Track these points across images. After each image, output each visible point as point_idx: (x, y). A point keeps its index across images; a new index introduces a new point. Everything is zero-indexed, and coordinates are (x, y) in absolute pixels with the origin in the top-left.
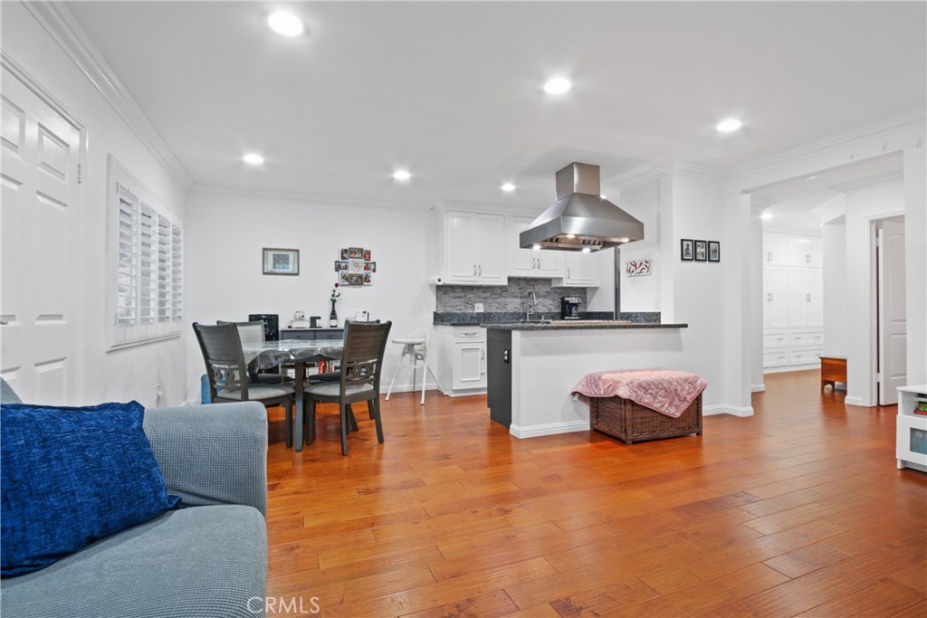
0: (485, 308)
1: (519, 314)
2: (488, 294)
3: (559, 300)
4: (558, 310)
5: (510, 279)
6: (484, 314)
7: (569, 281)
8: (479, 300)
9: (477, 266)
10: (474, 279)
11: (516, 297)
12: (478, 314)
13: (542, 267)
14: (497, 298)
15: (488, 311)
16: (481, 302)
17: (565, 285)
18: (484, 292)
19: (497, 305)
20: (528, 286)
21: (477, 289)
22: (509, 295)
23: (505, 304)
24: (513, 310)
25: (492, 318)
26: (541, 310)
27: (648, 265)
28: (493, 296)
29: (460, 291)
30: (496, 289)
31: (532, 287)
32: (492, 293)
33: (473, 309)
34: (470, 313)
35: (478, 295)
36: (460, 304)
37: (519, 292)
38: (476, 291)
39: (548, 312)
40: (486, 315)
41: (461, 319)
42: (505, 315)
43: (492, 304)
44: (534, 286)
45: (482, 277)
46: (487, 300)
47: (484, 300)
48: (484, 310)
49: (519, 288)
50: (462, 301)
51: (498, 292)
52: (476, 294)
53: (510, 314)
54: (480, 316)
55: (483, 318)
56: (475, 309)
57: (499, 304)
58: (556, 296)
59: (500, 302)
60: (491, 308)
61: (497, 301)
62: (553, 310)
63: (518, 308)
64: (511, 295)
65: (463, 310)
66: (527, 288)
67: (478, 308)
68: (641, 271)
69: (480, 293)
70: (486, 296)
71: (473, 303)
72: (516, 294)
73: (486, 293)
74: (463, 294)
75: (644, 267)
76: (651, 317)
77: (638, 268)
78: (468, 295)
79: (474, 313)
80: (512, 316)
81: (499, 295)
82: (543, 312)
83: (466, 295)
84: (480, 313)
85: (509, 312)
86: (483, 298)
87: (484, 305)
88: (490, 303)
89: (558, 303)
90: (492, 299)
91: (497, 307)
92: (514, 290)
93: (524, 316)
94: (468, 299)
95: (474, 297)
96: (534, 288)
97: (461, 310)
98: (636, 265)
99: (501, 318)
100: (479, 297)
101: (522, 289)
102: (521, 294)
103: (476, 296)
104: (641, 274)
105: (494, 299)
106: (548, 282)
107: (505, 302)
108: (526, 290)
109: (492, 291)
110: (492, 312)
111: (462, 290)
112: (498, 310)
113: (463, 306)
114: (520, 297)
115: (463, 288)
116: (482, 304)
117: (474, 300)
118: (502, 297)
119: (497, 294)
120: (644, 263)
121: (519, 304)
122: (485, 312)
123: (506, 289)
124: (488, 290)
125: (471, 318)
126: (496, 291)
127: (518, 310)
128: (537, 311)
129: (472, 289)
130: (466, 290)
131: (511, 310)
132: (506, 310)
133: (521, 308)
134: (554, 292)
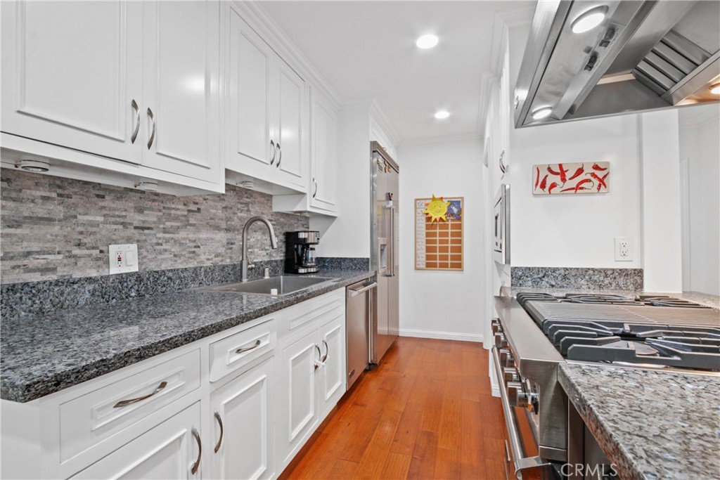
0: (141, 257)
1: (223, 268)
2: (150, 217)
4: (279, 256)
6: (138, 277)
7: (315, 203)
8: (122, 232)
9: (142, 111)
11: (217, 228)
12: (122, 278)
13: (282, 166)
14: (177, 229)
15: (153, 266)
16: (129, 240)
17: (309, 209)
18: (140, 210)
19: (176, 249)
20: (239, 206)
21: (118, 198)
22: (204, 223)
23: (195, 244)
24: (212, 259)
25: (164, 286)
26: (260, 256)
27: (600, 174)
28: (167, 223)
29: (45, 199)
30: (173, 203)
31: (246, 209)
32: (164, 213)
33: (100, 263)
34: (90, 280)
35: (119, 216)
36: (48, 245)
37: (224, 215)
38: (113, 203)
39: (268, 261)
40: (148, 279)
41: (48, 306)
42: (196, 275)
43: (162, 245)
44: (248, 206)
45: (158, 153)
46: (149, 235)
47: (140, 234)
48: (139, 263)
49: (224, 208)
50: (56, 236)
51: (179, 213)
52: (111, 213)
53: (205, 271)
54: (125, 284)
55: (137, 291)
56: (107, 263)
57: (181, 244)
58: (279, 229)
59: (183, 242)
60: (160, 257)
61: (177, 239)
62: (274, 257)
63: (223, 254)
64: (208, 223)
65: (59, 269)
66: (238, 209)
67: (120, 259)
68: (580, 186)
69: (125, 210)
70: (144, 222)
71: (99, 244)
72: (217, 221)
73: (145, 212)
74: (61, 208)
75: (589, 177)
76: (609, 278)
77: (570, 179)
78: (80, 214)
79: (108, 277)
80: (210, 274)
81: (181, 221)
82: (260, 260)
83: (74, 213)
84: (126, 274)
85: (204, 265)
86: (136, 228)
87: (139, 248)
88: (158, 244)
89: (281, 244)
90: (164, 232)
91: (176, 253)
92: (215, 211)
93: (234, 273)
94: (80, 229)
95: (105, 223)
96: (248, 211)
97: (54, 270)
98: (566, 174)
99: (186, 284)
100: (123, 224)
101: (229, 211)
102: (227, 222)
103: (113, 219)
104: (579, 191)
105: (168, 233)
106: (268, 200)
107: (194, 241)
108: (235, 214)
109: (164, 208)
110: (163, 269)
111: (54, 195)
112: (179, 261)
113: (59, 253)
114: (226, 229)
115: (59, 187)
116: (134, 247)
117: (104, 232)
118: (188, 227)
119: (176, 218)
120: (588, 170)
121: (224, 246)
122: (145, 269)
123: (198, 206)
124: (154, 203)
125: (93, 295)
126: (173, 209)
127: (222, 261)
128: (255, 261)
129: (98, 196)
130: (74, 197)
131: (208, 259)
132: (198, 260)
133: (229, 255)
134: (275, 221)
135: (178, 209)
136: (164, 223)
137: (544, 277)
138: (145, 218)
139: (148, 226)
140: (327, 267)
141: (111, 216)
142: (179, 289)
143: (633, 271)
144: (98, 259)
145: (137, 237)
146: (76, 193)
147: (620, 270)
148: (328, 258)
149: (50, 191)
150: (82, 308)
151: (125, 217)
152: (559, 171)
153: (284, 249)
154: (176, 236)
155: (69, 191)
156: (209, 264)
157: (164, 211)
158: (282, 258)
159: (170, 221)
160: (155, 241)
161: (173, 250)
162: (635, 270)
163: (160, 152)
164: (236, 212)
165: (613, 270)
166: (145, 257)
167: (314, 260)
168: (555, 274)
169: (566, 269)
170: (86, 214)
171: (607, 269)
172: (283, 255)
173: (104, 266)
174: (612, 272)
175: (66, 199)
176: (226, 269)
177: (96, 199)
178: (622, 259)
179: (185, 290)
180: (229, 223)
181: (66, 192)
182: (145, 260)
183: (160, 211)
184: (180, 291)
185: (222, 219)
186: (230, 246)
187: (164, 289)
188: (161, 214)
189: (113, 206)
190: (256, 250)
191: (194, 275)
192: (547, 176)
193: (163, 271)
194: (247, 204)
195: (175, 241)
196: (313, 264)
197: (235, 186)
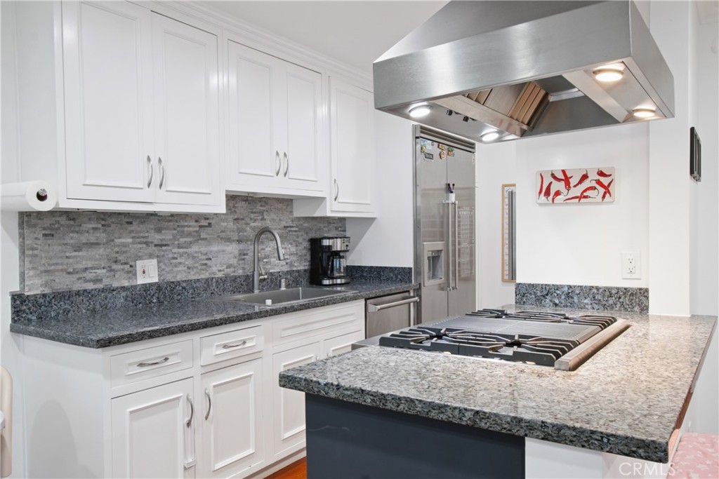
0: (160, 270)
1: (235, 279)
2: (167, 236)
3: (307, 244)
4: (303, 265)
5: (232, 198)
6: (158, 287)
7: (336, 206)
8: (145, 250)
9: (154, 161)
10: (146, 195)
11: (229, 240)
12: (146, 288)
13: (291, 175)
14: (190, 244)
15: (170, 278)
16: (151, 256)
17: (329, 214)
18: (159, 230)
19: (189, 262)
20: (252, 216)
21: (142, 223)
22: (215, 236)
23: (207, 257)
24: (223, 270)
25: (179, 294)
26: (277, 267)
27: (605, 181)
28: (181, 240)
29: (95, 229)
30: (186, 221)
31: (260, 217)
32: (178, 232)
33: (130, 275)
34: (123, 288)
35: (143, 237)
36: (97, 263)
37: (235, 227)
38: (139, 227)
39: (288, 272)
40: (166, 288)
41: (98, 307)
42: (208, 285)
43: (177, 259)
44: (263, 215)
45: (167, 191)
46: (166, 251)
47: (159, 250)
48: (159, 275)
49: (235, 219)
50: (102, 256)
51: (191, 229)
52: (137, 235)
53: (217, 282)
54: (149, 292)
55: (158, 298)
56: (135, 275)
57: (194, 258)
58: (302, 235)
59: (196, 255)
60: (175, 269)
61: (189, 253)
62: (295, 267)
63: (236, 265)
64: (219, 236)
65: (104, 280)
66: (251, 219)
67: (144, 272)
68: (585, 194)
69: (148, 232)
70: (162, 240)
71: (129, 261)
72: (228, 233)
73: (163, 232)
74: (104, 235)
75: (594, 184)
76: (613, 298)
77: (575, 186)
78: (116, 238)
79: (136, 286)
80: (222, 284)
81: (194, 237)
82: (278, 270)
83: (113, 237)
84: (149, 284)
85: (216, 276)
86: (156, 245)
87: (159, 262)
88: (174, 258)
89: (304, 252)
90: (179, 248)
91: (189, 266)
92: (226, 224)
93: (246, 283)
94: (116, 249)
95: (133, 243)
96: (263, 219)
97: (100, 281)
98: (570, 180)
99: (199, 294)
100: (146, 243)
101: (240, 222)
102: (239, 233)
103: (138, 240)
104: (583, 200)
105: (182, 248)
106: (288, 205)
107: (206, 254)
108: (248, 224)
109: (178, 226)
110: (178, 279)
111: (100, 226)
112: (192, 273)
113: (104, 268)
114: (238, 241)
115: (103, 220)
116: (155, 261)
117: (132, 251)
118: (200, 241)
119: (189, 235)
120: (593, 176)
121: (236, 257)
122: (163, 280)
123: (208, 221)
124: (170, 223)
125: (126, 300)
126: (187, 226)
127: (234, 272)
128: (271, 271)
129: (128, 223)
130: (112, 225)
131: (220, 271)
132: (210, 272)
133: (242, 266)
134: (297, 227)
135: (190, 226)
136: (178, 240)
137: (547, 295)
138: (163, 237)
139: (166, 243)
140: (365, 278)
141: (138, 238)
142: (193, 298)
143: (639, 291)
144: (128, 272)
145: (157, 253)
146: (113, 223)
147: (625, 289)
148: (365, 267)
149: (98, 223)
150: (119, 309)
151: (147, 237)
152: (563, 178)
153: (308, 257)
154: (189, 250)
155: (110, 221)
156: (220, 275)
157: (178, 229)
158: (306, 268)
159: (183, 238)
160: (171, 256)
161: (187, 263)
162: (640, 289)
163: (168, 189)
164: (249, 222)
165: (618, 289)
166: (164, 270)
167: (342, 270)
168: (558, 292)
169: (570, 287)
170: (120, 238)
171: (612, 288)
172: (308, 264)
173: (133, 277)
174: (616, 291)
175: (107, 228)
176: (238, 280)
177: (127, 225)
178: (629, 276)
179: (197, 299)
180: (241, 234)
181: (107, 223)
182: (163, 272)
183: (175, 229)
184: (193, 299)
185: (233, 231)
186: (243, 257)
187: (179, 297)
188: (175, 232)
189: (139, 229)
190: (273, 260)
191: (206, 286)
192: (551, 183)
193: (178, 282)
194: (262, 213)
195: (188, 255)
196: (342, 275)
197: (247, 197)
